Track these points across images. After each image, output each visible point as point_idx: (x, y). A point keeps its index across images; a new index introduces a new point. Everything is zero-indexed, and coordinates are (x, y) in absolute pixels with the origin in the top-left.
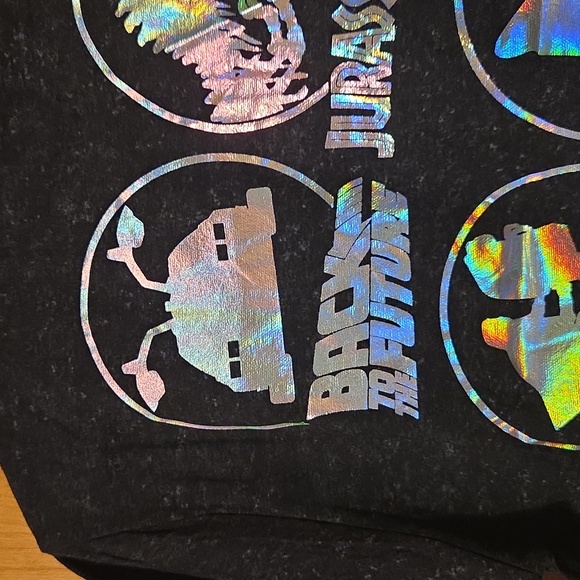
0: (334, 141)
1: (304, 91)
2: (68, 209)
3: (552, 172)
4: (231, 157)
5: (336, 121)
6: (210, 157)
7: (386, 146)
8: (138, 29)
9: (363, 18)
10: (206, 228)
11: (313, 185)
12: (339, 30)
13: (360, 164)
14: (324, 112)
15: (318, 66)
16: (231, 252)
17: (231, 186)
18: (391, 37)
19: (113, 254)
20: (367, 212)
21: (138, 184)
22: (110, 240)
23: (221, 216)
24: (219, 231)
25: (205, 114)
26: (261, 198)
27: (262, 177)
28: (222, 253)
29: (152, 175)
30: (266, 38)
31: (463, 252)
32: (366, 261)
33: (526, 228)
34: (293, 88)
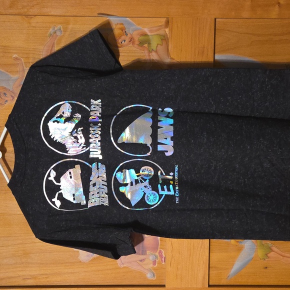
0: (91, 156)
1: (85, 148)
2: (41, 170)
3: (131, 161)
4: (72, 159)
5: (91, 153)
6: (68, 160)
7: (101, 157)
8: (54, 138)
9: (95, 136)
10: (68, 172)
11: (88, 164)
12: (91, 138)
13: (96, 160)
14: (89, 152)
15: (87, 144)
16: (72, 177)
17: (72, 165)
18: (100, 139)
19: (49, 178)
20: (98, 169)
21: (55, 165)
22: (49, 176)
23: (71, 170)
24: (70, 173)
25: (67, 152)
26: (78, 167)
27: (78, 163)
28: (71, 177)
29: (57, 163)
30: (78, 139)
31: (116, 175)
32: (98, 177)
33: (127, 170)
34: (83, 147)
